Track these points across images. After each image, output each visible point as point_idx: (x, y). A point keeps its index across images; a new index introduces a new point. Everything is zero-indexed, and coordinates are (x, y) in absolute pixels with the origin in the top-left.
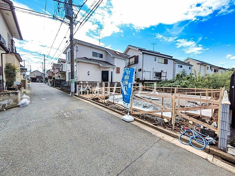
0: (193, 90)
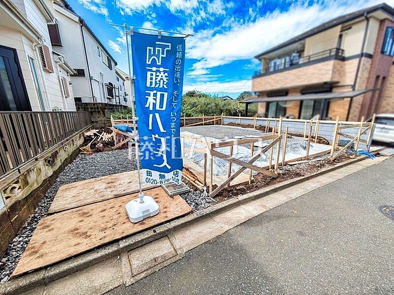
0: (201, 120)
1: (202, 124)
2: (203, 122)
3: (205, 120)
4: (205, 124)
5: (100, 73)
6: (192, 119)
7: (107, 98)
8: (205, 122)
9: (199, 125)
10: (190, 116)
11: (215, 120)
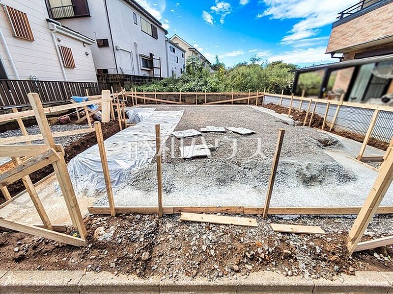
1: (230, 103)
2: (232, 100)
3: (235, 97)
4: (235, 103)
5: (135, 43)
6: (217, 95)
7: (141, 69)
8: (235, 100)
9: (226, 103)
10: (215, 92)
11: (249, 98)
